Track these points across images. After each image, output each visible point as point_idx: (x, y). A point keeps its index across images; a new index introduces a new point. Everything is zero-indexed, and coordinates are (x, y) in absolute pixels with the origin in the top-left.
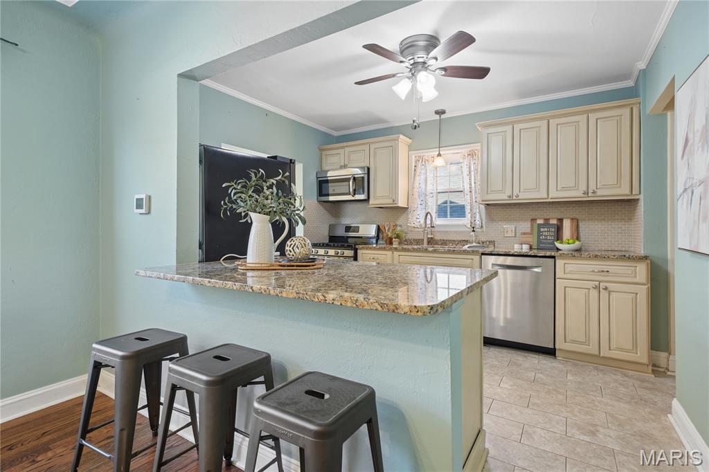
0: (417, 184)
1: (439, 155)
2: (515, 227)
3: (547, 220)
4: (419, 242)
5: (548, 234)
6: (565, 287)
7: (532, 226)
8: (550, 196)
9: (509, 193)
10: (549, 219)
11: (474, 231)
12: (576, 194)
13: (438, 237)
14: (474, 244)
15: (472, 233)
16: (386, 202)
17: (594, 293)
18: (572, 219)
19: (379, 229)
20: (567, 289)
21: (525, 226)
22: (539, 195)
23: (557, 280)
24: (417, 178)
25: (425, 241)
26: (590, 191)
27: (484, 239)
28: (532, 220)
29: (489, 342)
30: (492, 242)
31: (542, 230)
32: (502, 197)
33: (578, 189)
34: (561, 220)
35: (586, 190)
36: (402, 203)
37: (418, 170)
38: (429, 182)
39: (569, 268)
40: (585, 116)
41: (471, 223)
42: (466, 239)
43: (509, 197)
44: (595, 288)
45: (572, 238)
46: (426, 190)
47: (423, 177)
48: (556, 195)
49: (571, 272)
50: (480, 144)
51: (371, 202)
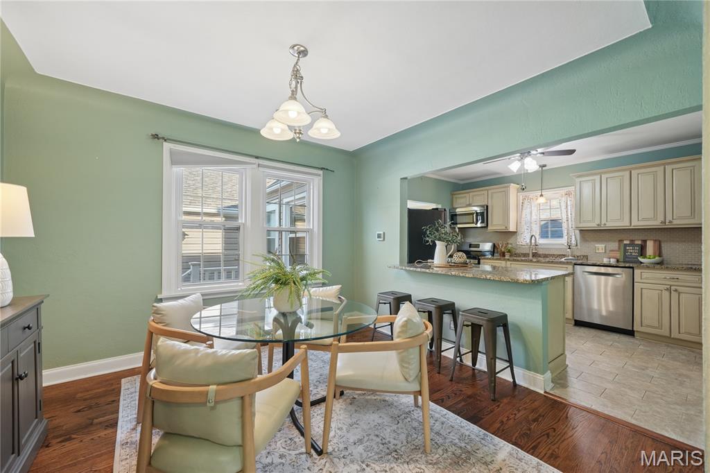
0: (524, 216)
1: (542, 195)
2: (605, 247)
3: (632, 241)
4: (525, 255)
5: (633, 251)
7: (619, 245)
8: (633, 224)
9: (598, 222)
10: (634, 241)
11: (569, 248)
12: (656, 223)
13: (540, 252)
14: (570, 258)
15: (569, 250)
16: (501, 228)
17: (666, 294)
18: (655, 241)
19: (494, 246)
20: (643, 290)
21: (614, 245)
22: (624, 223)
23: (635, 284)
24: (524, 211)
25: (531, 255)
26: (667, 221)
27: (578, 254)
28: (619, 241)
29: (579, 324)
30: (586, 257)
31: (628, 248)
32: (592, 225)
33: (657, 219)
34: (645, 241)
35: (663, 220)
36: (512, 228)
37: (525, 206)
38: (533, 214)
39: (645, 275)
40: (662, 168)
41: (568, 242)
42: (564, 254)
43: (598, 225)
44: (667, 289)
45: (655, 254)
46: (531, 219)
47: (528, 210)
48: (636, 223)
49: (646, 278)
50: (573, 187)
51: (489, 228)
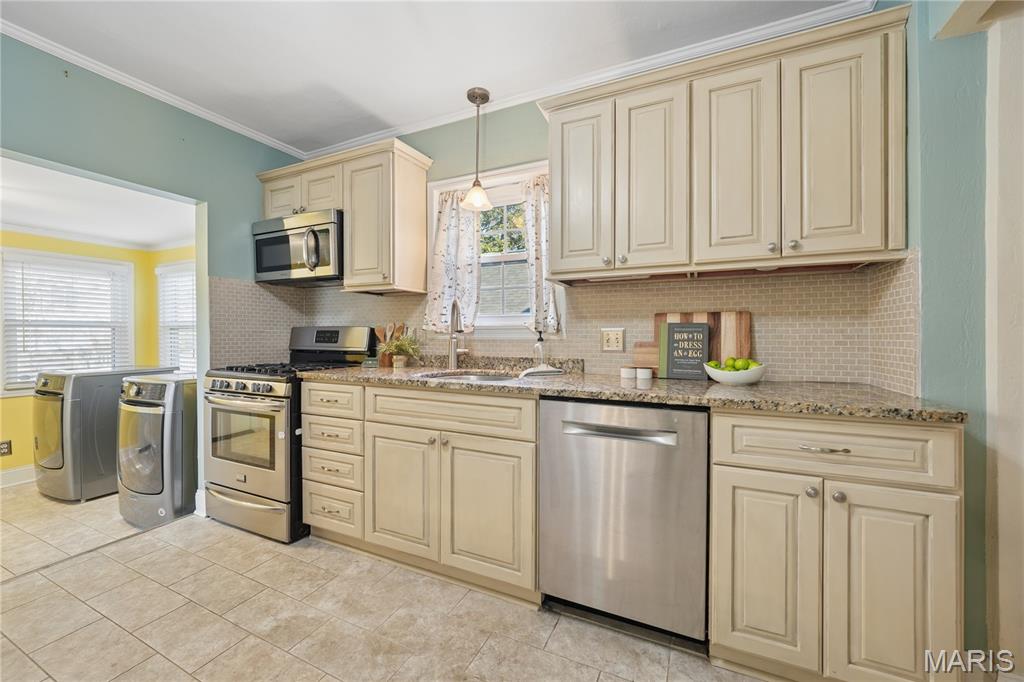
0: (441, 247)
1: (477, 184)
2: (624, 332)
3: (687, 315)
4: (443, 361)
5: (691, 346)
6: (734, 488)
7: (657, 327)
8: (695, 259)
9: (606, 254)
10: (691, 314)
11: (541, 340)
12: (754, 253)
13: (479, 352)
14: (543, 367)
15: (538, 344)
16: (372, 280)
17: (808, 509)
18: (741, 313)
19: (372, 334)
20: (738, 492)
21: (644, 329)
22: (672, 258)
23: (715, 469)
24: (443, 235)
25: (452, 360)
26: (787, 244)
27: (562, 357)
28: (657, 315)
30: (580, 365)
31: (677, 336)
32: (590, 264)
33: (758, 241)
34: (716, 316)
35: (775, 240)
36: (405, 280)
37: (445, 220)
38: (464, 243)
39: (745, 437)
40: (773, 65)
41: (537, 322)
42: (530, 357)
43: (608, 262)
44: (816, 494)
46: (456, 256)
47: (453, 232)
48: (707, 256)
49: (750, 450)
51: (346, 282)
